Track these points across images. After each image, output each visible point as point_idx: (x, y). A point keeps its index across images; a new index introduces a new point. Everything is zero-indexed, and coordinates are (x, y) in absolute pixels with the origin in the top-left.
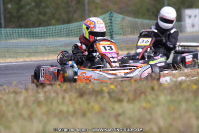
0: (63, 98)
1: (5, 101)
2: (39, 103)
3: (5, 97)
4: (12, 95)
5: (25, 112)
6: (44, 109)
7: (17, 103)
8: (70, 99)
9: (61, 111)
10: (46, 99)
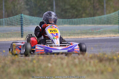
0: (90, 62)
1: (55, 63)
2: (75, 65)
3: (55, 61)
4: (59, 60)
5: (67, 70)
6: (78, 69)
7: (62, 65)
8: (94, 63)
9: (88, 71)
10: (80, 63)
